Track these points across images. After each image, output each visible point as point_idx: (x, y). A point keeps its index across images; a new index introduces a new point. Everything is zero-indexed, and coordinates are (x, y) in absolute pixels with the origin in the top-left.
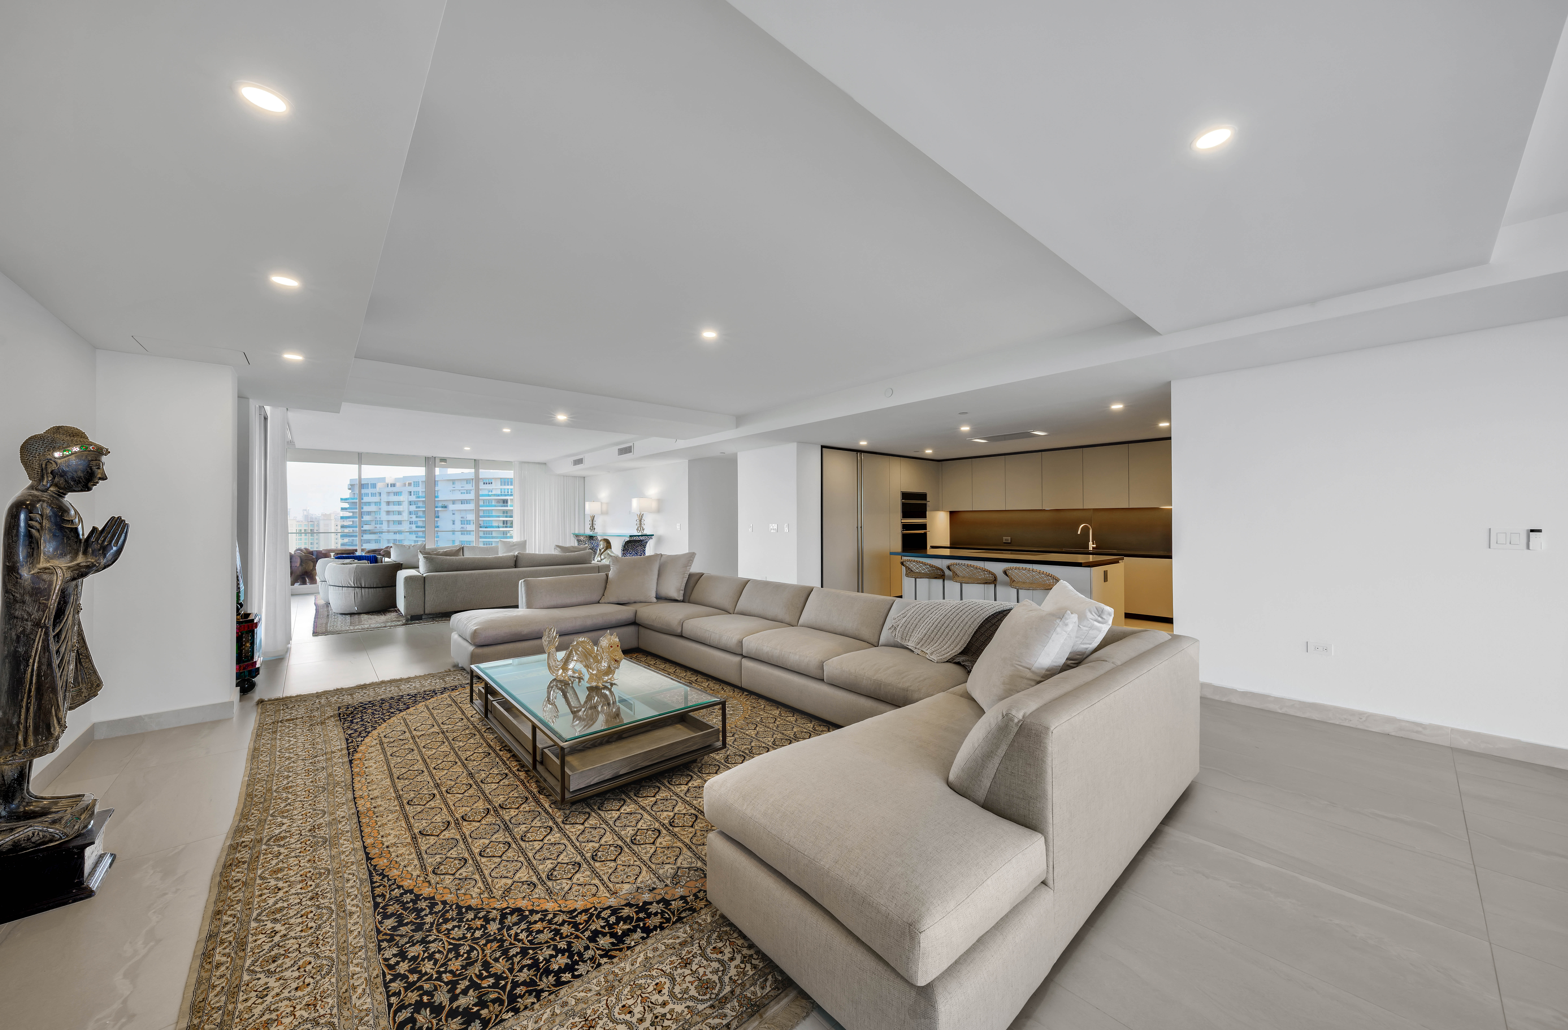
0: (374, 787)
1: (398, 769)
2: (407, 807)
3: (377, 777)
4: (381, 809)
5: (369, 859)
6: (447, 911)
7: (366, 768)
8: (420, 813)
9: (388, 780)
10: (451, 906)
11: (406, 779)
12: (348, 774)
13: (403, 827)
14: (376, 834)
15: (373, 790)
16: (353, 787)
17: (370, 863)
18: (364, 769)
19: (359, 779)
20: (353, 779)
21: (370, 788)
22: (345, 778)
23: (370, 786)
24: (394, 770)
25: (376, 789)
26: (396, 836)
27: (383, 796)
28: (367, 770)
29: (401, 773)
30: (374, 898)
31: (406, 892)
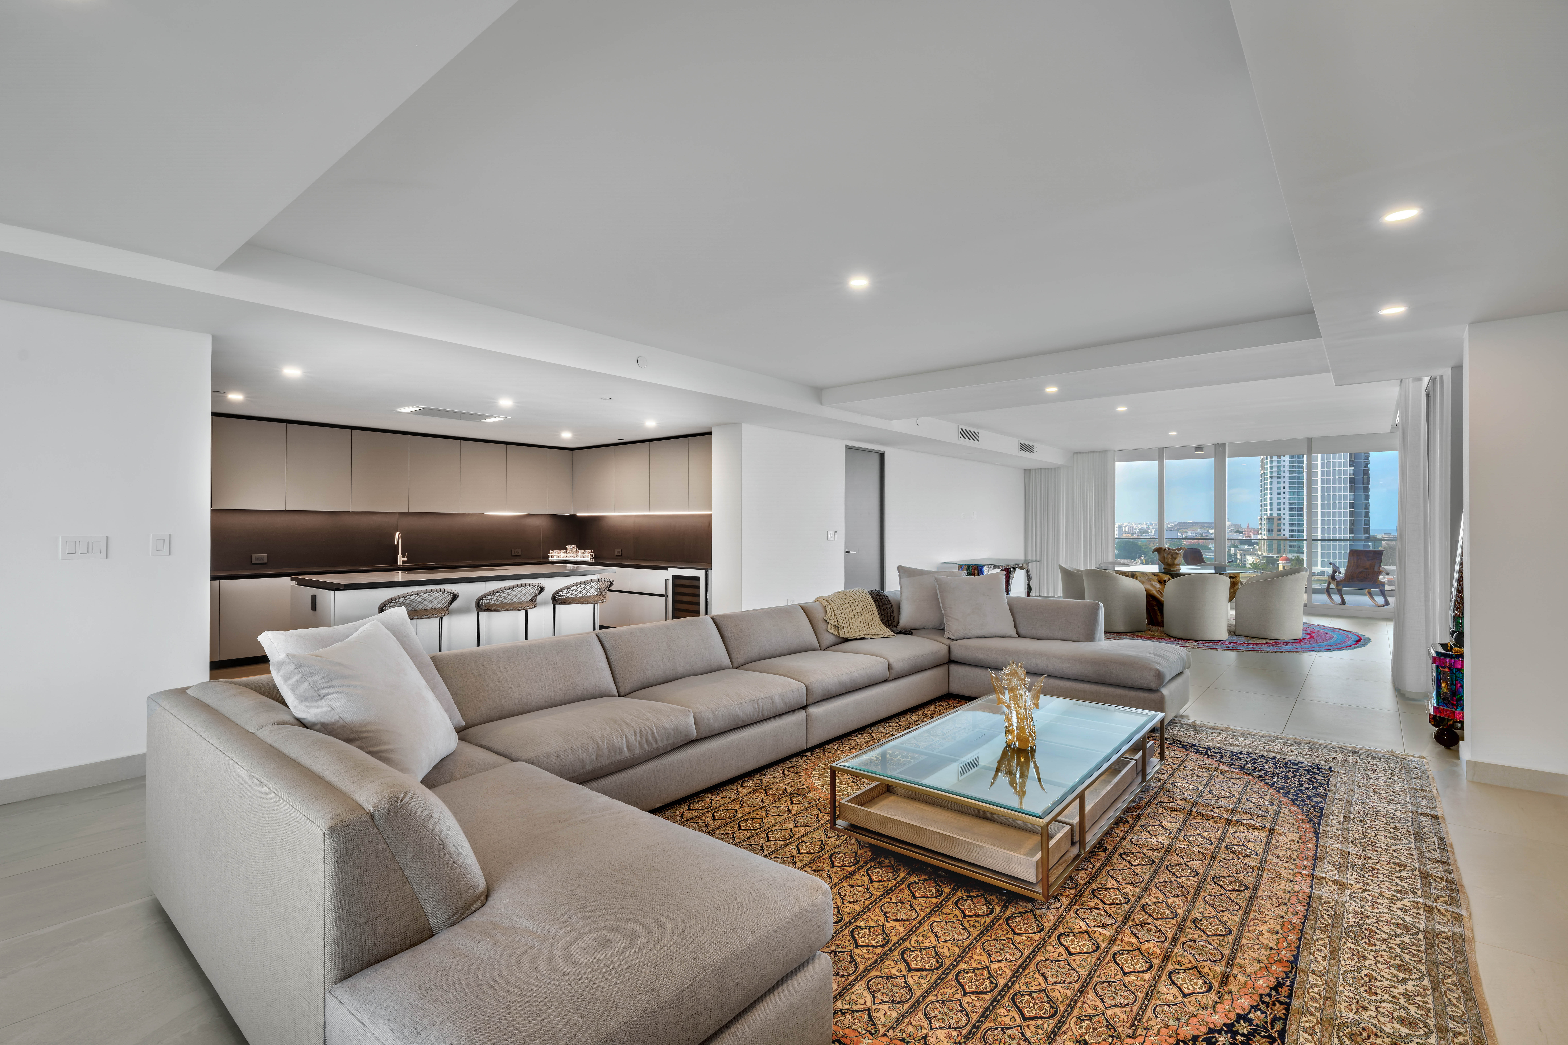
0: (1281, 894)
1: (1238, 901)
2: (1260, 852)
3: (1270, 906)
4: (1287, 865)
5: (1317, 835)
6: (1279, 788)
7: (1277, 933)
8: (1253, 841)
9: (1260, 893)
10: (1276, 788)
11: (1238, 881)
12: (1307, 936)
13: (1276, 839)
14: (1302, 847)
15: (1284, 891)
16: (1307, 910)
17: (1316, 831)
18: (1281, 932)
19: (1294, 919)
20: (1303, 923)
21: (1288, 895)
22: (1314, 932)
23: (1286, 898)
24: (1243, 904)
25: (1281, 890)
26: (1286, 837)
27: (1278, 876)
28: (1278, 928)
29: (1239, 892)
30: (1322, 813)
31: (1299, 805)
